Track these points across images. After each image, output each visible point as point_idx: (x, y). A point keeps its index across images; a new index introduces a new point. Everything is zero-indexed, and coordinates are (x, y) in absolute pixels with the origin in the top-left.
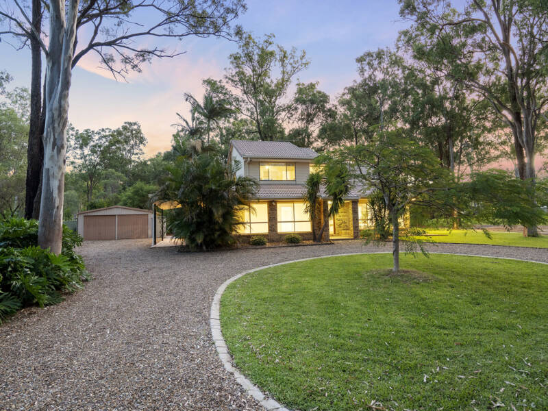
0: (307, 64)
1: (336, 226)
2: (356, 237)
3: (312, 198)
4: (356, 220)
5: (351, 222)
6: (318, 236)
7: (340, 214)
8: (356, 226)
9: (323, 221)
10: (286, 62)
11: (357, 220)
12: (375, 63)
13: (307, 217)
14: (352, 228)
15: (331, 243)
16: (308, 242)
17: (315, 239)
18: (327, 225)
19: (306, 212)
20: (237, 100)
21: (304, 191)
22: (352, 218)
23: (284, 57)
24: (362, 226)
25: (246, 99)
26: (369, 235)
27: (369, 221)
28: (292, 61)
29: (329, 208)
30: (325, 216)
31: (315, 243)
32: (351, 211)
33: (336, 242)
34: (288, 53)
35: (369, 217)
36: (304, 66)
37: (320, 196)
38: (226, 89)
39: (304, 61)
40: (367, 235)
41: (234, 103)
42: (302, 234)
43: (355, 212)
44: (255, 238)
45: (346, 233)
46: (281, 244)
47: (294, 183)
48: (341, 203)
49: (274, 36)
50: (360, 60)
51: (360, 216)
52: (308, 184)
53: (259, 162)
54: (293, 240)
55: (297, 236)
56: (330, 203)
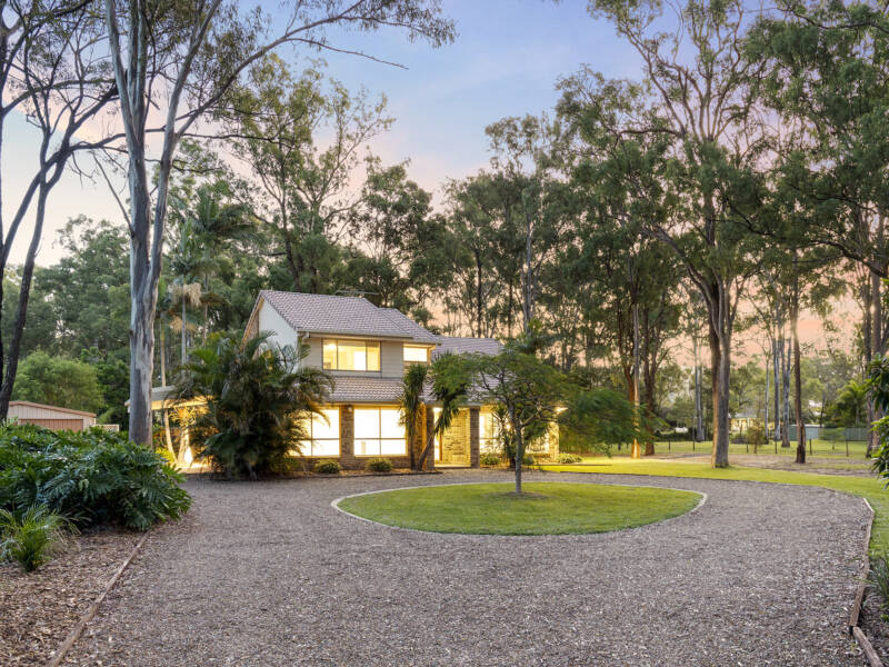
0: (390, 121)
1: (444, 447)
2: (474, 465)
3: (411, 404)
4: (475, 438)
5: (468, 442)
6: (417, 461)
7: (453, 429)
8: (475, 449)
9: (424, 439)
10: (348, 113)
11: (477, 438)
12: (521, 141)
13: (402, 431)
14: (468, 450)
15: (438, 472)
16: (402, 471)
17: (413, 466)
18: (431, 446)
19: (401, 424)
20: (243, 185)
21: (397, 390)
22: (468, 436)
23: (344, 103)
24: (483, 448)
25: (261, 184)
26: (494, 463)
27: (495, 441)
28: (359, 114)
29: (436, 418)
30: (428, 431)
31: (414, 471)
32: (468, 425)
33: (444, 471)
34: (352, 95)
35: (496, 434)
36: (382, 125)
37: (423, 400)
38: (221, 162)
39: (383, 116)
40: (491, 462)
41: (237, 193)
42: (392, 459)
43: (475, 426)
44: (322, 463)
45: (459, 459)
46: (362, 472)
47: (378, 375)
48: (454, 412)
49: (326, 65)
50: (494, 131)
51: (483, 432)
52: (405, 382)
53: (322, 339)
54: (381, 468)
55: (387, 461)
56: (437, 411)
